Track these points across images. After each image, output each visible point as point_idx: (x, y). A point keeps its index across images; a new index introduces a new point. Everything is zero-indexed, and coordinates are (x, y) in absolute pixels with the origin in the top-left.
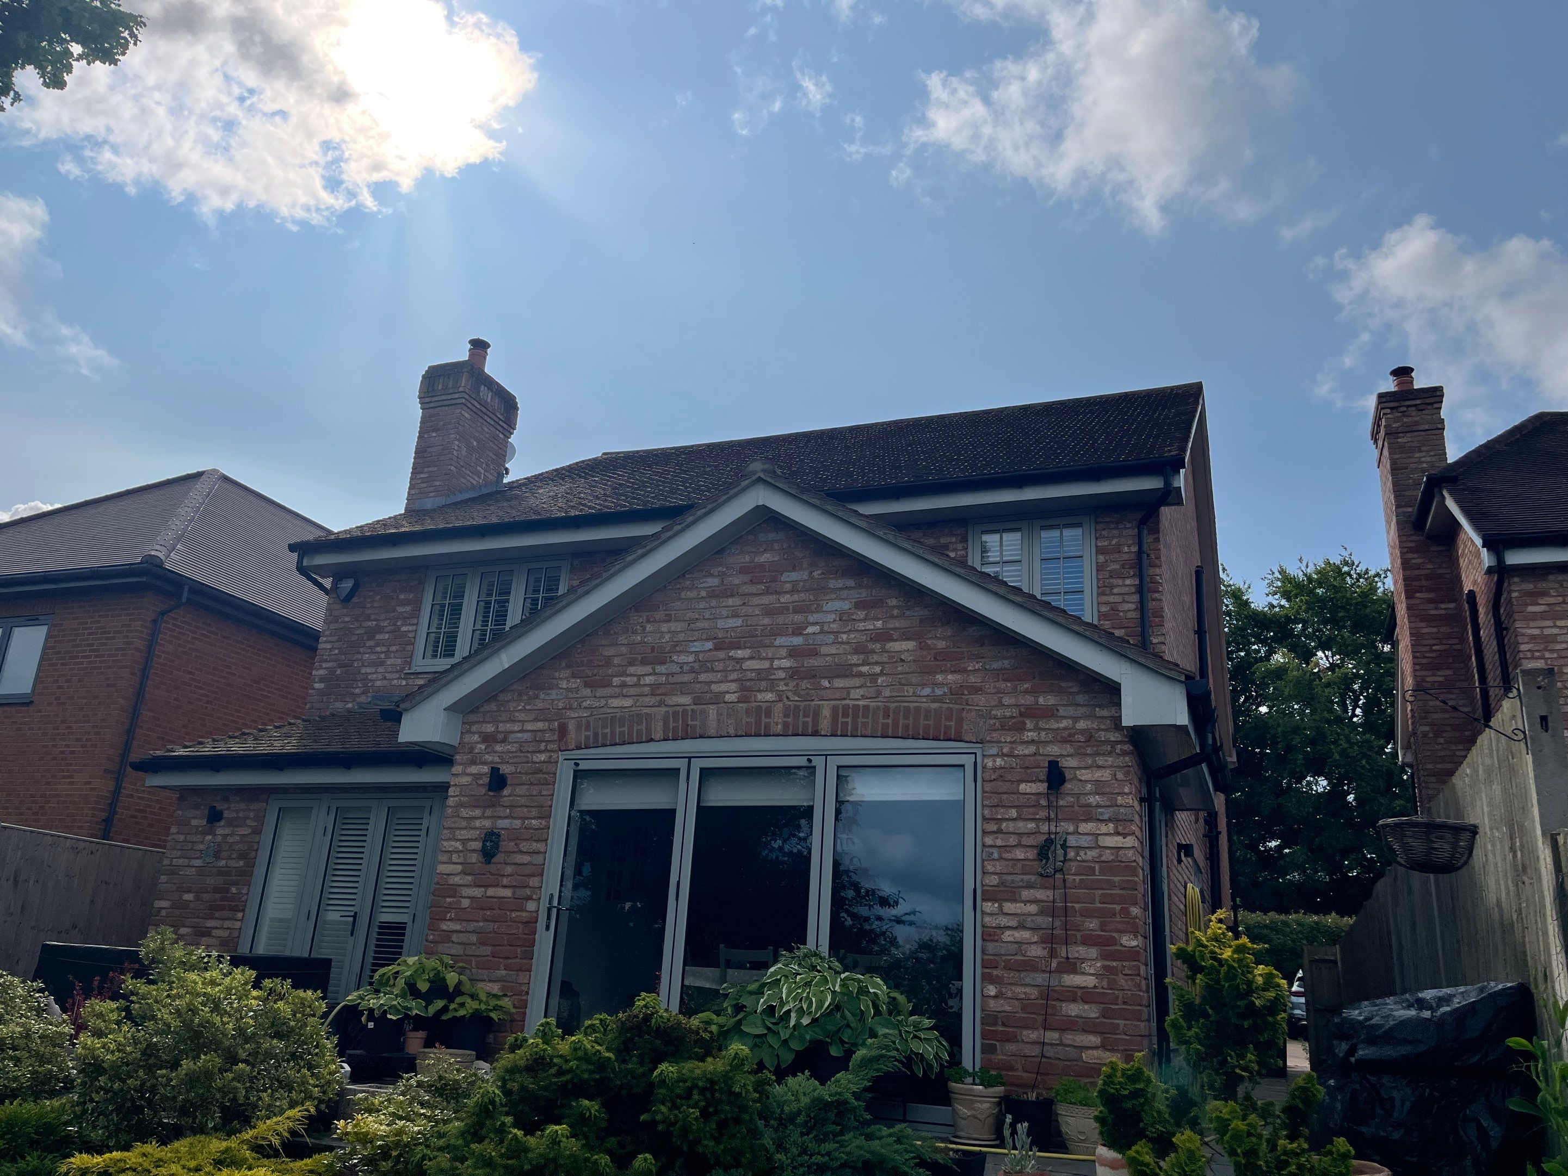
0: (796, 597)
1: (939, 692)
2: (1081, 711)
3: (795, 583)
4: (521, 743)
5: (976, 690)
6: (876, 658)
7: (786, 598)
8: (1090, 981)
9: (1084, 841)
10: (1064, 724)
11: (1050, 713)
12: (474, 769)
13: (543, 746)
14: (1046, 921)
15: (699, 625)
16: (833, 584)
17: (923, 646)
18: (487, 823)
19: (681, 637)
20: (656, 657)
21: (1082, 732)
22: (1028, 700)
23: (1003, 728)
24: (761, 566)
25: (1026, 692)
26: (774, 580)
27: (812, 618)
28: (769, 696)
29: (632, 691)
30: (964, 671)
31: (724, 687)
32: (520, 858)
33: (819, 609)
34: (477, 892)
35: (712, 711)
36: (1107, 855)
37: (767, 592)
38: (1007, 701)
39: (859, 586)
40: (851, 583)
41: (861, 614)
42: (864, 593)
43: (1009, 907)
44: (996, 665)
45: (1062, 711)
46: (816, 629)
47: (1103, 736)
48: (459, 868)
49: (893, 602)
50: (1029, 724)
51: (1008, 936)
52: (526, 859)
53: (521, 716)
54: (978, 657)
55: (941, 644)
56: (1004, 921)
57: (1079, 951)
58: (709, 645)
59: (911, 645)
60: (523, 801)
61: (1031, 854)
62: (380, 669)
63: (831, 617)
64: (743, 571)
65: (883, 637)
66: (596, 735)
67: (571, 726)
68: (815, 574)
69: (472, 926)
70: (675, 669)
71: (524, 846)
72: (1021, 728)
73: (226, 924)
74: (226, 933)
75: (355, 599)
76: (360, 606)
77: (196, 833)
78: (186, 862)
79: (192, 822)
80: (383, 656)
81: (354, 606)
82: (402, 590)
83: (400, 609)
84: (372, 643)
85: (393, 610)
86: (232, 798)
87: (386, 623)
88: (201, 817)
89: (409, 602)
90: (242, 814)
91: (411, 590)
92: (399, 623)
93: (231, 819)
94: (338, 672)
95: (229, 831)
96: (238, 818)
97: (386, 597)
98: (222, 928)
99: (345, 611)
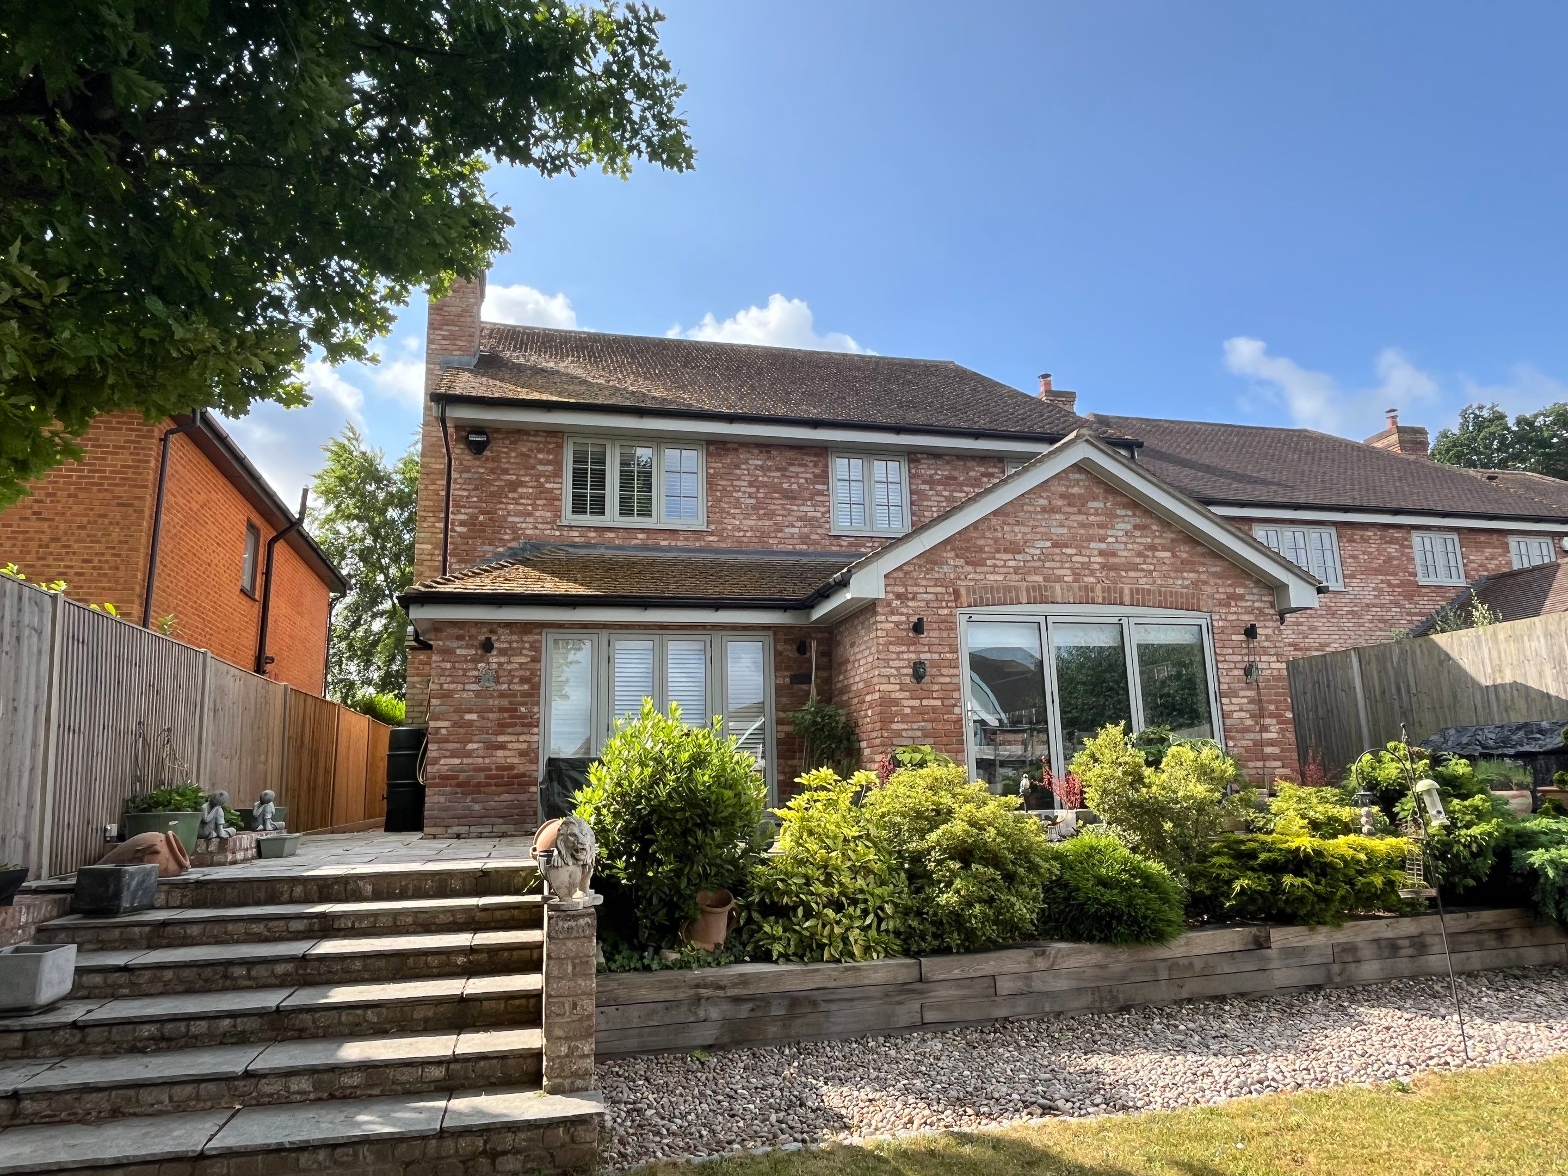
0: (1098, 518)
1: (1186, 583)
2: (1256, 597)
3: (1096, 509)
4: (928, 602)
5: (1205, 583)
6: (1149, 561)
7: (1092, 518)
8: (1274, 736)
9: (1264, 666)
10: (1249, 604)
11: (1241, 597)
12: (895, 618)
13: (944, 604)
14: (1252, 707)
15: (1039, 530)
16: (1118, 512)
17: (1174, 556)
18: (913, 656)
19: (1029, 536)
20: (1014, 549)
21: (1258, 609)
22: (1230, 590)
23: (1220, 605)
24: (1073, 495)
25: (1229, 585)
26: (1083, 505)
27: (1110, 532)
28: (1092, 580)
29: (1002, 570)
30: (1197, 572)
31: (1062, 572)
32: (942, 680)
33: (1113, 527)
34: (916, 703)
35: (1058, 587)
36: (1275, 673)
37: (1080, 512)
38: (1221, 590)
39: (1134, 515)
40: (1130, 513)
41: (1138, 533)
42: (1138, 521)
43: (1234, 700)
44: (1213, 569)
45: (1247, 597)
46: (1113, 540)
47: (1266, 611)
48: (898, 687)
49: (1155, 528)
50: (1233, 604)
51: (1235, 715)
52: (947, 680)
53: (924, 583)
54: (1204, 564)
55: (1184, 555)
56: (1233, 708)
57: (1268, 721)
58: (1048, 544)
59: (1168, 554)
60: (937, 641)
61: (1242, 672)
62: (530, 520)
63: (1121, 533)
64: (1062, 496)
65: (1152, 548)
66: (981, 598)
67: (963, 591)
68: (1108, 504)
69: (915, 726)
70: (1029, 558)
71: (944, 671)
72: (1228, 605)
73: (522, 738)
74: (524, 746)
75: (487, 453)
76: (493, 460)
77: (466, 661)
78: (460, 687)
79: (458, 651)
80: (530, 508)
81: (487, 459)
82: (540, 451)
83: (540, 468)
84: (516, 495)
85: (534, 468)
86: (500, 631)
87: (527, 479)
88: (469, 647)
89: (549, 463)
90: (515, 645)
91: (549, 452)
92: (542, 480)
93: (506, 649)
94: (481, 518)
95: (503, 659)
96: (511, 648)
97: (523, 455)
98: (518, 741)
99: (478, 463)
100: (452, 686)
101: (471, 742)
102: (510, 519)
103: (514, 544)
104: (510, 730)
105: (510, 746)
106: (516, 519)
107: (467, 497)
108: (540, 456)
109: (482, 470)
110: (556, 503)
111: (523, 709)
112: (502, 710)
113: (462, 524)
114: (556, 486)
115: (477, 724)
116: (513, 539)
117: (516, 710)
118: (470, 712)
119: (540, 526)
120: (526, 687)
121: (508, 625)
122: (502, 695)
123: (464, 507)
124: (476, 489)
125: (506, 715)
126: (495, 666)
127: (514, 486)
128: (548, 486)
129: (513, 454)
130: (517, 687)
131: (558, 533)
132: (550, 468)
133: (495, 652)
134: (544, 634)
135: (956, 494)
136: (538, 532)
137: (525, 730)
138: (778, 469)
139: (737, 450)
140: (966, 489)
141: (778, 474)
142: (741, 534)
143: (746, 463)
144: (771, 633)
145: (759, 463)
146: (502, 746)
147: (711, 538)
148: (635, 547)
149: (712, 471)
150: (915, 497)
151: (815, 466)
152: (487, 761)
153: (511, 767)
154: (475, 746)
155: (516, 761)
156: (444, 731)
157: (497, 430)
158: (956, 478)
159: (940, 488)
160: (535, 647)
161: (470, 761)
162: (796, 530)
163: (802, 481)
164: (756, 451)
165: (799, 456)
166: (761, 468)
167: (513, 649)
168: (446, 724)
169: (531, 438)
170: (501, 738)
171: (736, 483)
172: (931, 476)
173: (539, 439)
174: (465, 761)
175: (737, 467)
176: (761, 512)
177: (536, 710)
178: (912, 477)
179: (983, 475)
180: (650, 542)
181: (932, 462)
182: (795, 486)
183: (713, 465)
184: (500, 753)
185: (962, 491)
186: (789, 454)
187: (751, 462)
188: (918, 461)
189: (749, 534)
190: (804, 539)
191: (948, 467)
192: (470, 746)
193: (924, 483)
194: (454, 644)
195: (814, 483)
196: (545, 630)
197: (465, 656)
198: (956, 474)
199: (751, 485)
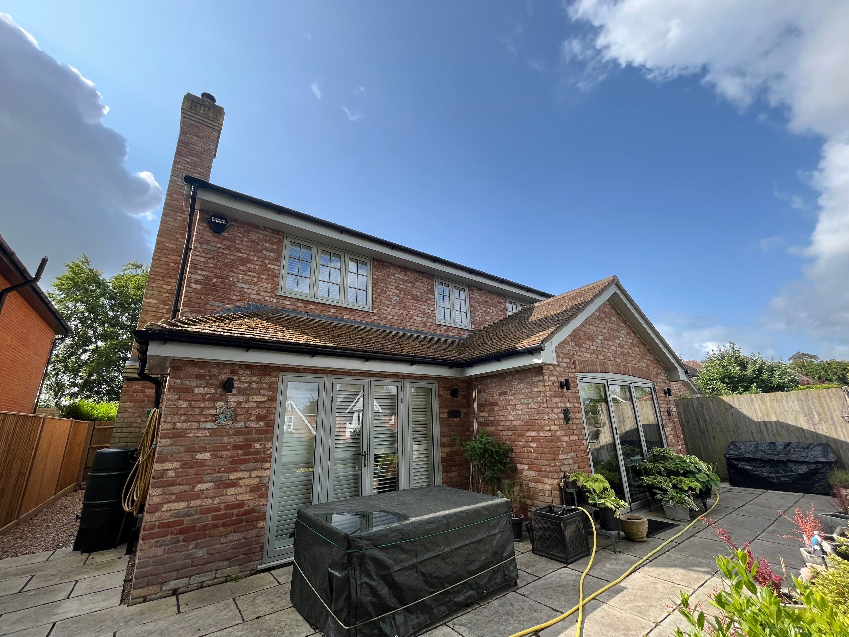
0: (616, 326)
3: (614, 321)
4: (564, 368)
5: (650, 365)
6: (633, 352)
7: (613, 326)
12: (552, 378)
13: (571, 370)
15: (599, 328)
16: (621, 324)
17: (640, 350)
18: (562, 405)
19: (596, 332)
22: (657, 370)
24: (606, 312)
25: (656, 367)
26: (610, 318)
27: (620, 335)
28: (619, 360)
29: (589, 351)
30: (647, 359)
31: (609, 355)
32: (576, 421)
33: (620, 332)
34: (568, 439)
35: (609, 363)
37: (610, 322)
39: (626, 327)
40: (624, 325)
41: (628, 336)
42: (627, 330)
43: (668, 429)
44: (651, 359)
46: (621, 339)
48: (558, 427)
49: (632, 335)
51: (669, 437)
52: (578, 421)
53: (561, 355)
54: (648, 356)
58: (602, 338)
59: (638, 349)
61: (667, 414)
62: (255, 288)
63: (623, 336)
66: (584, 367)
67: (577, 362)
68: (617, 320)
69: (569, 455)
70: (597, 345)
71: (577, 415)
72: (657, 378)
73: (254, 474)
74: (256, 481)
75: (225, 234)
76: (229, 240)
77: (204, 400)
78: (195, 425)
79: (197, 390)
80: (255, 279)
81: (225, 238)
82: (266, 241)
83: (266, 253)
84: (245, 268)
85: (260, 252)
86: (241, 372)
87: (255, 258)
88: (207, 386)
89: (272, 251)
90: (254, 385)
91: (273, 243)
92: (266, 261)
93: (245, 389)
94: (215, 280)
95: (241, 398)
96: (251, 388)
97: (253, 241)
98: (250, 477)
99: (216, 239)
100: (186, 425)
101: (201, 482)
102: (239, 285)
103: (240, 304)
104: (243, 467)
105: (241, 482)
106: (243, 286)
107: (204, 263)
108: (266, 245)
109: (219, 246)
110: (275, 279)
111: (257, 445)
112: (236, 447)
113: (197, 282)
114: (276, 267)
115: (210, 463)
116: (240, 300)
117: (250, 447)
118: (203, 450)
119: (262, 293)
120: (262, 424)
121: (250, 367)
122: (238, 432)
123: (201, 270)
124: (213, 258)
125: (240, 452)
126: (233, 405)
127: (244, 262)
128: (270, 266)
129: (246, 239)
130: (253, 425)
131: (275, 300)
132: (273, 254)
133: (234, 392)
134: (280, 377)
135: (488, 310)
136: (260, 297)
137: (258, 465)
138: (410, 282)
139: (389, 267)
140: (492, 308)
141: (410, 285)
142: (391, 317)
143: (394, 276)
144: (436, 382)
145: (401, 277)
146: (234, 484)
147: (375, 317)
148: (328, 317)
149: (375, 277)
150: (472, 309)
151: (428, 284)
152: (216, 501)
153: (241, 504)
154: (205, 486)
155: (246, 497)
156: (171, 474)
157: (235, 220)
158: (488, 302)
159: (482, 306)
160: (273, 388)
161: (198, 502)
162: (420, 319)
163: (422, 291)
164: (399, 270)
165: (420, 277)
166: (402, 280)
167: (253, 389)
168: (176, 465)
169: (261, 231)
170: (233, 476)
171: (389, 286)
172: (478, 299)
173: (266, 233)
174: (192, 504)
175: (389, 277)
176: (402, 305)
177: (269, 446)
178: (470, 298)
179: (498, 302)
180: (338, 315)
181: (478, 292)
182: (418, 294)
183: (376, 273)
184: (231, 491)
185: (491, 309)
186: (416, 275)
187: (396, 275)
188: (473, 290)
189: (395, 318)
190: (424, 324)
191: (485, 296)
192: (200, 487)
193: (475, 302)
194: (194, 383)
195: (428, 294)
196: (281, 374)
197: (204, 395)
198: (488, 300)
199: (396, 289)
